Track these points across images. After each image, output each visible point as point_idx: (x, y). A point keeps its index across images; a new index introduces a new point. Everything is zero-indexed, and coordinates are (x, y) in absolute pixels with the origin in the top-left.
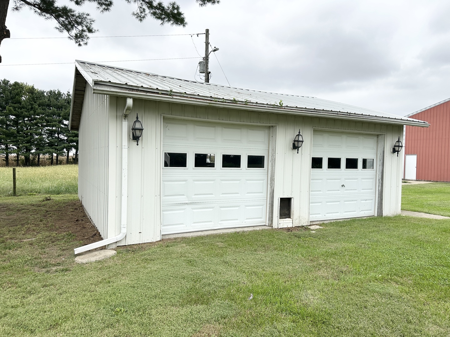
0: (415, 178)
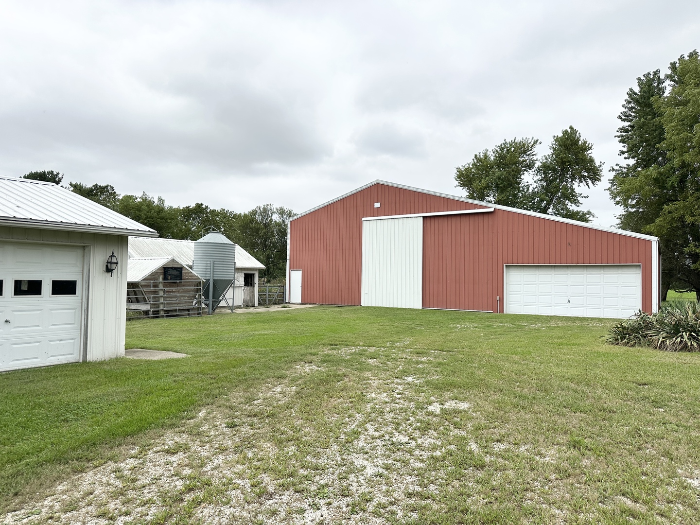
0: (300, 301)
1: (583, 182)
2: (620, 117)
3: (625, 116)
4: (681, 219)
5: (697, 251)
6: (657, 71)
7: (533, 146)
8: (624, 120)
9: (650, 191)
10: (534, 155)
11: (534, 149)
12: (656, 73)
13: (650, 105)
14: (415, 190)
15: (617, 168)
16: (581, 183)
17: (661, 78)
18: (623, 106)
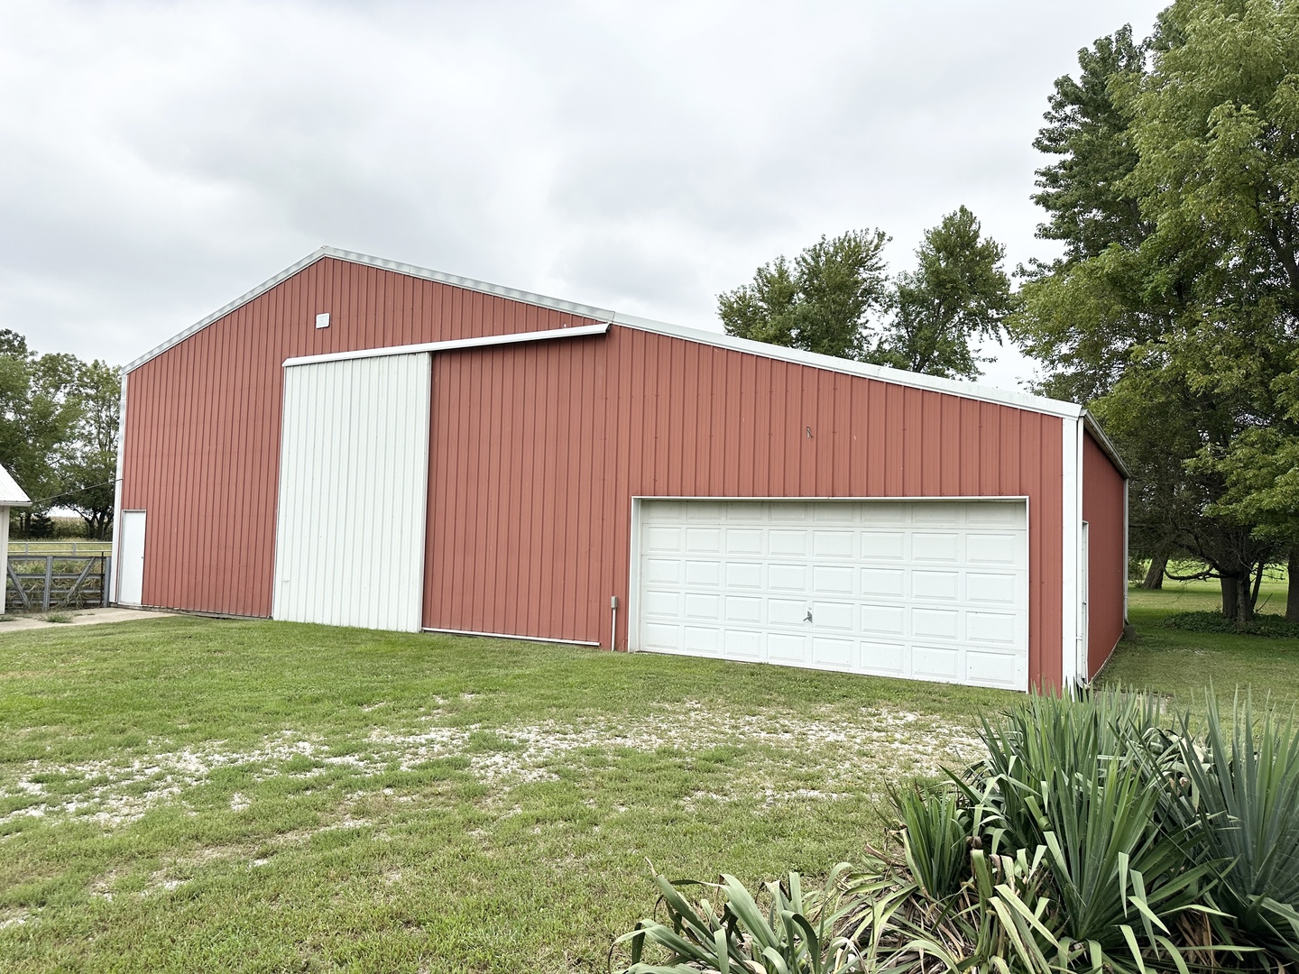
0: (138, 599)
1: (990, 331)
2: (1038, 144)
3: (1050, 139)
4: (1178, 382)
5: (1220, 467)
6: (1125, 29)
7: (877, 247)
8: (1045, 149)
9: (1099, 309)
10: (879, 268)
11: (880, 254)
12: (1124, 33)
13: (1106, 106)
14: (413, 272)
15: (1033, 268)
16: (985, 334)
17: (1134, 45)
18: (1046, 115)
